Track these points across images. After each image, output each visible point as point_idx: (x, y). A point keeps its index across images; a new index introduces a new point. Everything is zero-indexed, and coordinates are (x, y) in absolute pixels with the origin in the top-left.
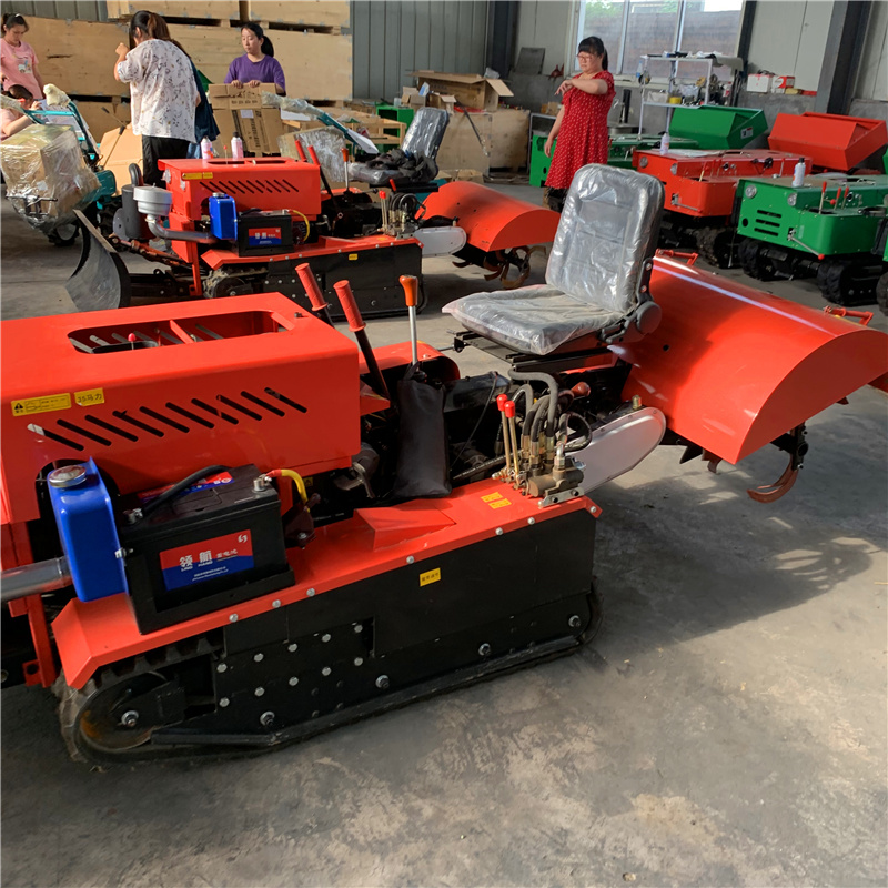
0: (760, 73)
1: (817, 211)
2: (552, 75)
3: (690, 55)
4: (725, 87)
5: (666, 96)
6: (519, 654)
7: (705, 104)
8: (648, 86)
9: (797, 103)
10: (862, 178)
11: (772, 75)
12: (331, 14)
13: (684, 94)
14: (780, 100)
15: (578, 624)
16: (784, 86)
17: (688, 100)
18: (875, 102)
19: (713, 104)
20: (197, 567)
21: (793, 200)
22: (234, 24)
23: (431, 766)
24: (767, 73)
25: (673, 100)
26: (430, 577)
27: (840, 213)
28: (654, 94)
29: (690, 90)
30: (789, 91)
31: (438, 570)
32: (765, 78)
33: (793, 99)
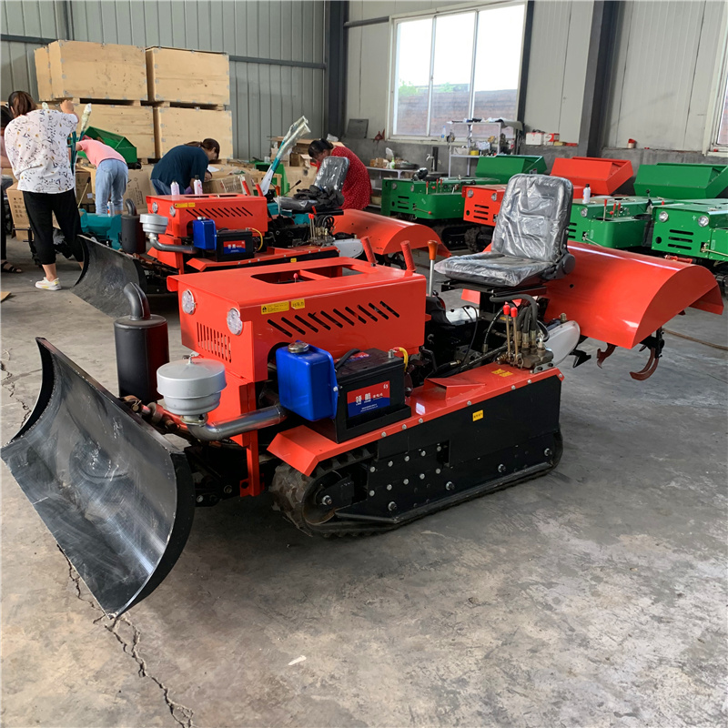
0: (534, 131)
1: (602, 219)
2: (376, 139)
3: (483, 120)
4: (510, 142)
5: (468, 150)
6: (519, 473)
7: (498, 154)
8: (453, 144)
9: (563, 152)
10: (624, 198)
11: (543, 133)
12: (216, 96)
13: (480, 148)
14: (551, 150)
15: (551, 453)
16: (553, 140)
17: (485, 152)
18: (619, 149)
19: (502, 154)
20: (364, 403)
21: (585, 212)
22: (143, 103)
23: (492, 531)
24: (540, 132)
25: (473, 152)
26: (478, 416)
27: (617, 220)
28: (458, 149)
29: (484, 146)
30: (556, 144)
31: (482, 411)
32: (539, 135)
33: (560, 149)
